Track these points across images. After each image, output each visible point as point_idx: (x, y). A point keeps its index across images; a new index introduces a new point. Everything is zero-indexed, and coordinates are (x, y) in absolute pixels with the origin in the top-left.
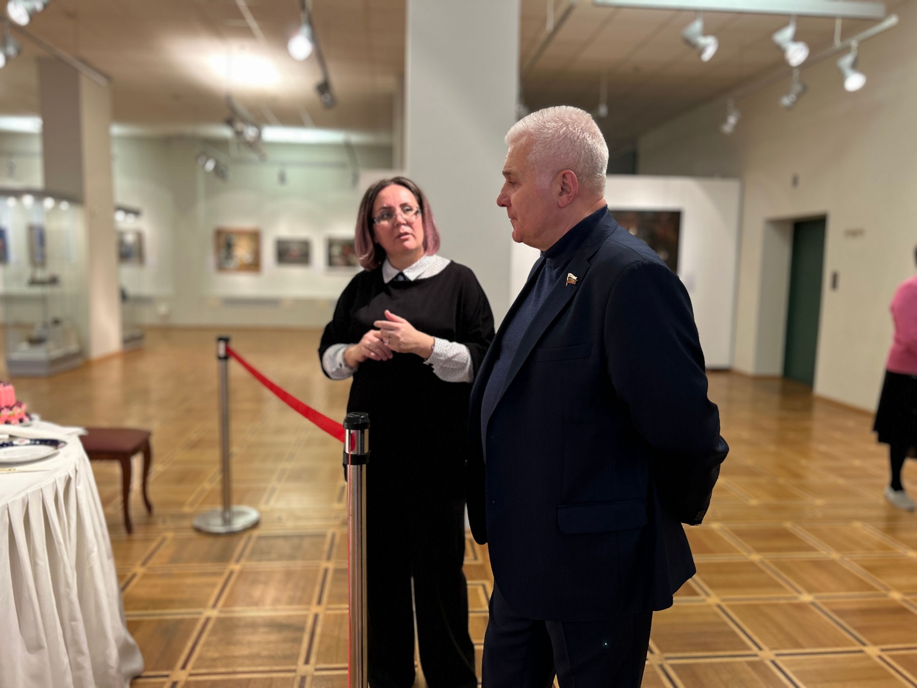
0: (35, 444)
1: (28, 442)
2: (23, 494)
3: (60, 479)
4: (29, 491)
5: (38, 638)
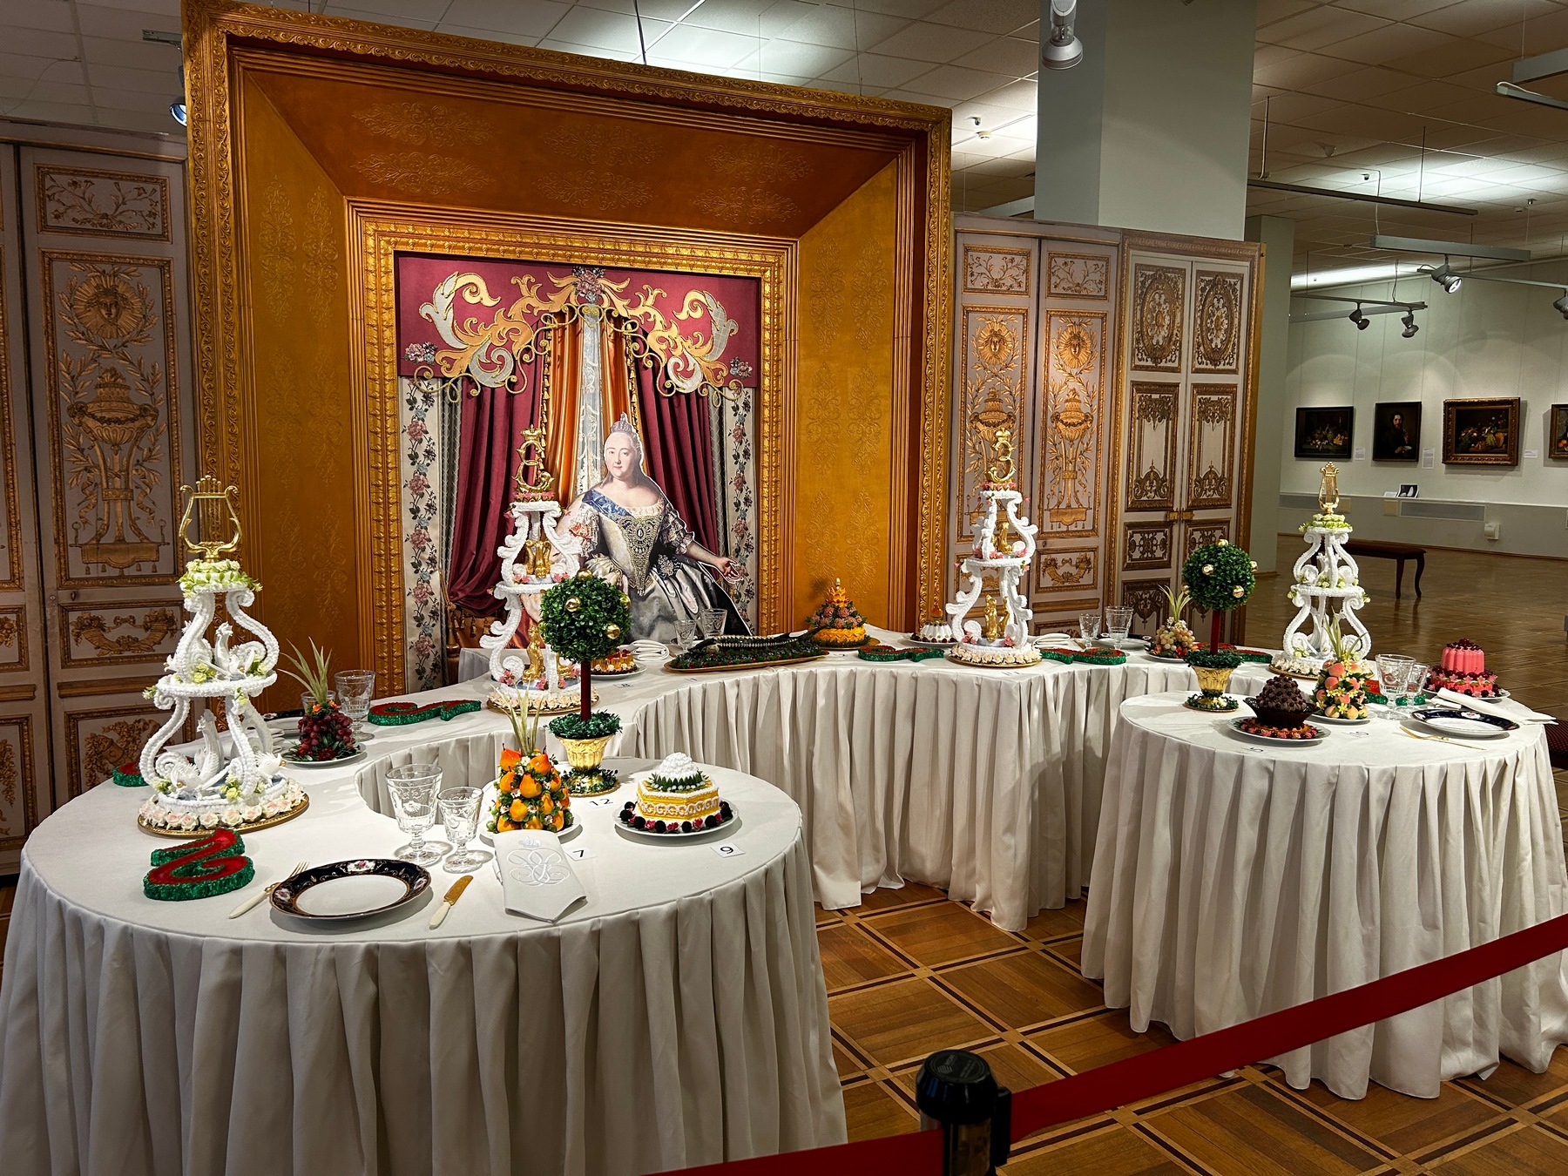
0: (1484, 721)
1: (1478, 716)
2: (1443, 763)
3: (1492, 761)
4: (1449, 762)
5: (1435, 916)
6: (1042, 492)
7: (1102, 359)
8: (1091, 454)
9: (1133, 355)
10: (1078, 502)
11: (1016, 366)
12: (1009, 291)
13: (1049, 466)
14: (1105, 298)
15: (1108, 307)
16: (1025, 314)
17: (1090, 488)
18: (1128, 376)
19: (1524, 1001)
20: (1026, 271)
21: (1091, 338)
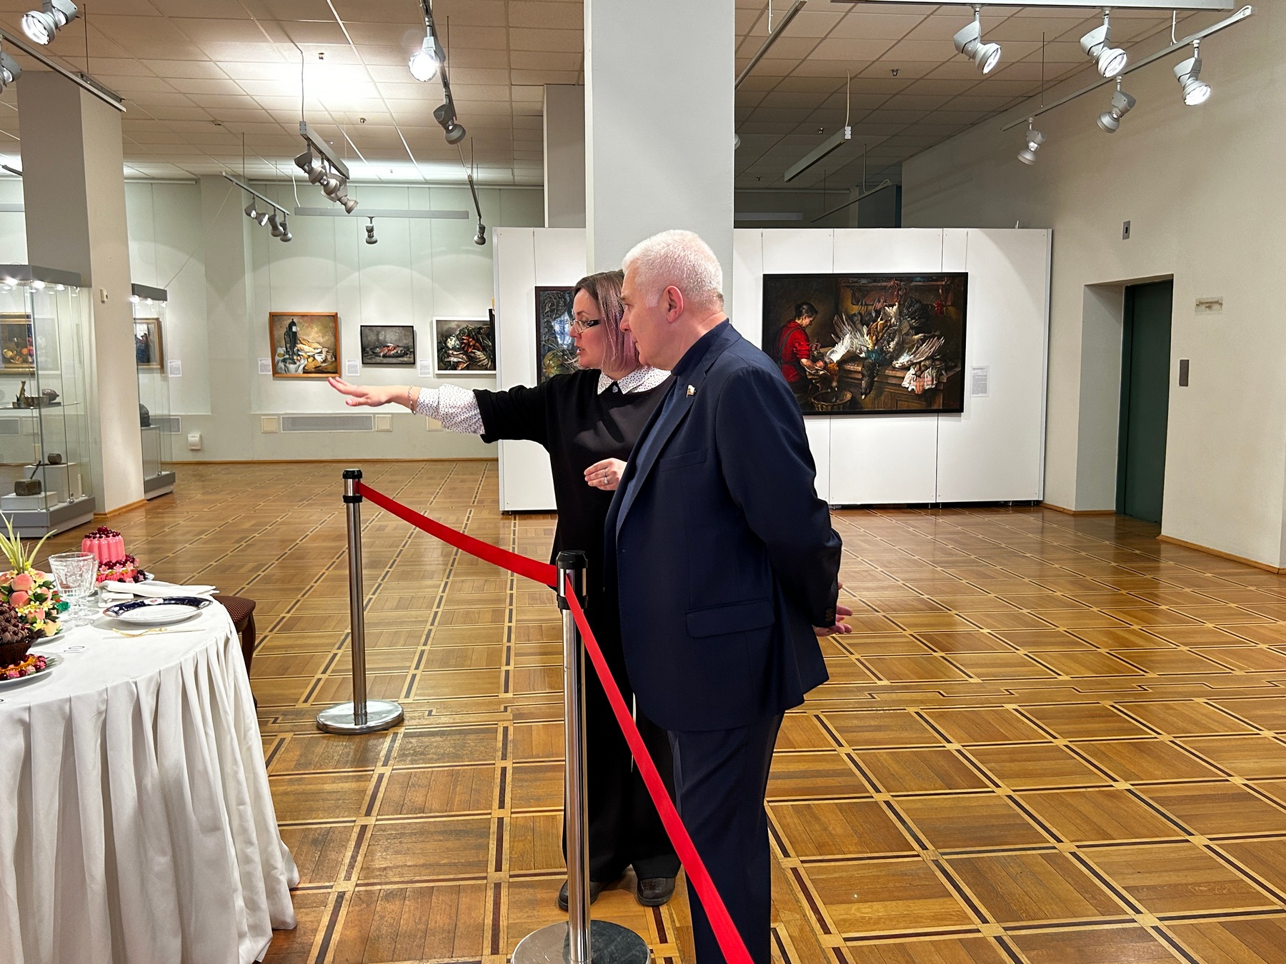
0: (171, 603)
1: (162, 601)
19: (272, 865)
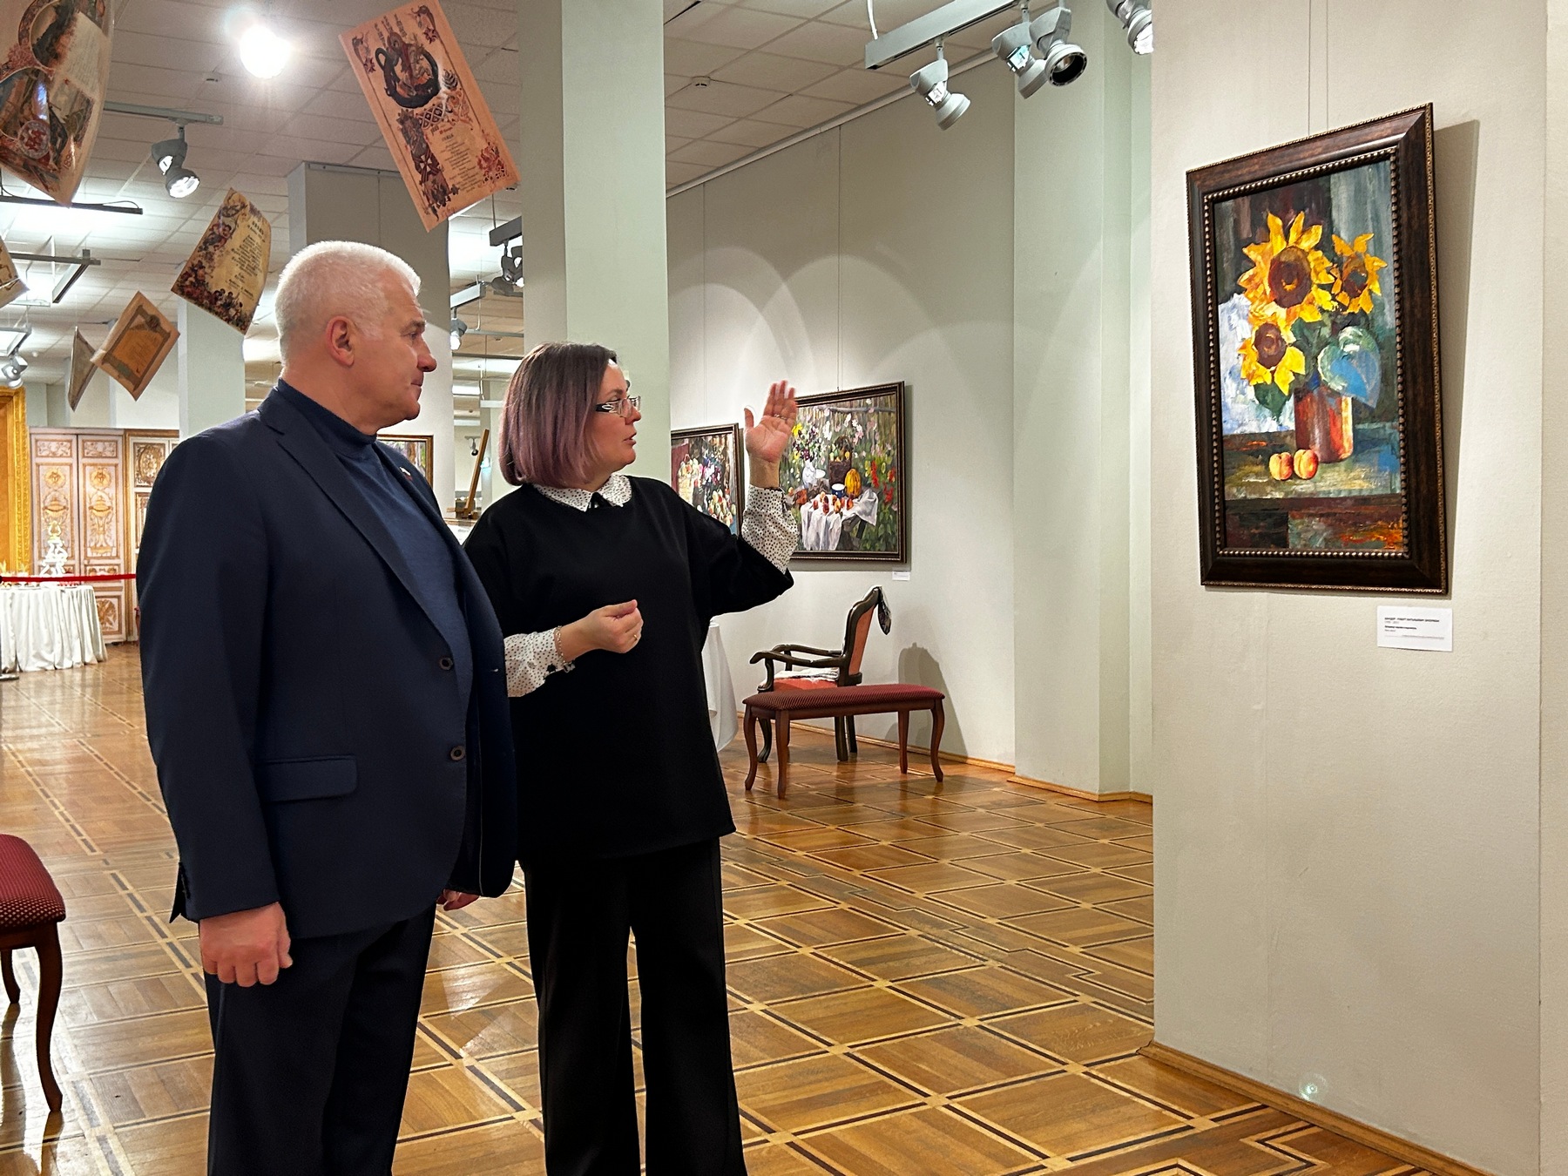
6: (85, 540)
7: (117, 483)
8: (113, 523)
9: (135, 481)
10: (106, 543)
11: (67, 486)
12: (61, 456)
13: (89, 529)
14: (116, 457)
15: (119, 461)
16: (71, 465)
17: (114, 537)
18: (132, 490)
20: (70, 448)
21: (110, 474)
